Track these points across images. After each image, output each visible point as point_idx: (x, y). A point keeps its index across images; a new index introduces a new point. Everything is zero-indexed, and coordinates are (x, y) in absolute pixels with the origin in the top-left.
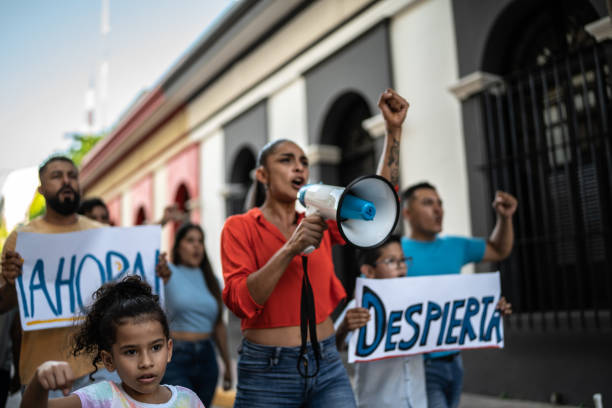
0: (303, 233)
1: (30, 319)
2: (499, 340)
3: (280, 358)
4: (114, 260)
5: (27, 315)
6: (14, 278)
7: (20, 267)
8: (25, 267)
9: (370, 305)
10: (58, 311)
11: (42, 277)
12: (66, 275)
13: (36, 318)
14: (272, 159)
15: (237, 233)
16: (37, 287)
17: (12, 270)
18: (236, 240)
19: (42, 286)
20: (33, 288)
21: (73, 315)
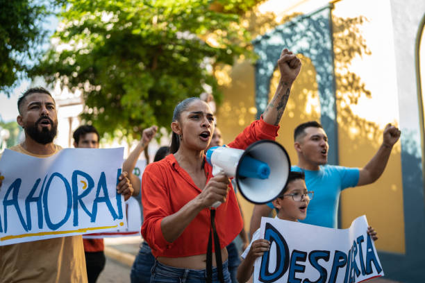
0: (211, 191)
1: (3, 235)
2: (379, 271)
3: (188, 279)
4: (80, 178)
9: (272, 239)
10: (28, 227)
13: (9, 233)
15: (155, 178)
18: (154, 184)
20: (7, 202)
21: (41, 231)
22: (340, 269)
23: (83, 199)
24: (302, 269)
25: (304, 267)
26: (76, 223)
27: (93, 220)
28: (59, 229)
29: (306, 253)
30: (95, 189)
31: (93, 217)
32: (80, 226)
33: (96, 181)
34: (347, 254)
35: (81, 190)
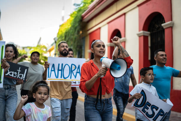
0: (101, 72)
1: (49, 78)
4: (73, 66)
5: (48, 77)
6: (47, 68)
7: (49, 65)
8: (50, 65)
10: (57, 77)
11: (54, 68)
12: (60, 68)
13: (51, 78)
14: (95, 46)
16: (53, 71)
17: (47, 66)
19: (54, 70)
20: (52, 71)
21: (61, 79)
22: (160, 116)
23: (73, 72)
24: (148, 109)
25: (148, 108)
26: (71, 78)
27: (75, 78)
28: (66, 79)
29: (151, 104)
30: (76, 69)
31: (75, 77)
32: (72, 79)
33: (77, 67)
34: (165, 113)
35: (73, 69)
